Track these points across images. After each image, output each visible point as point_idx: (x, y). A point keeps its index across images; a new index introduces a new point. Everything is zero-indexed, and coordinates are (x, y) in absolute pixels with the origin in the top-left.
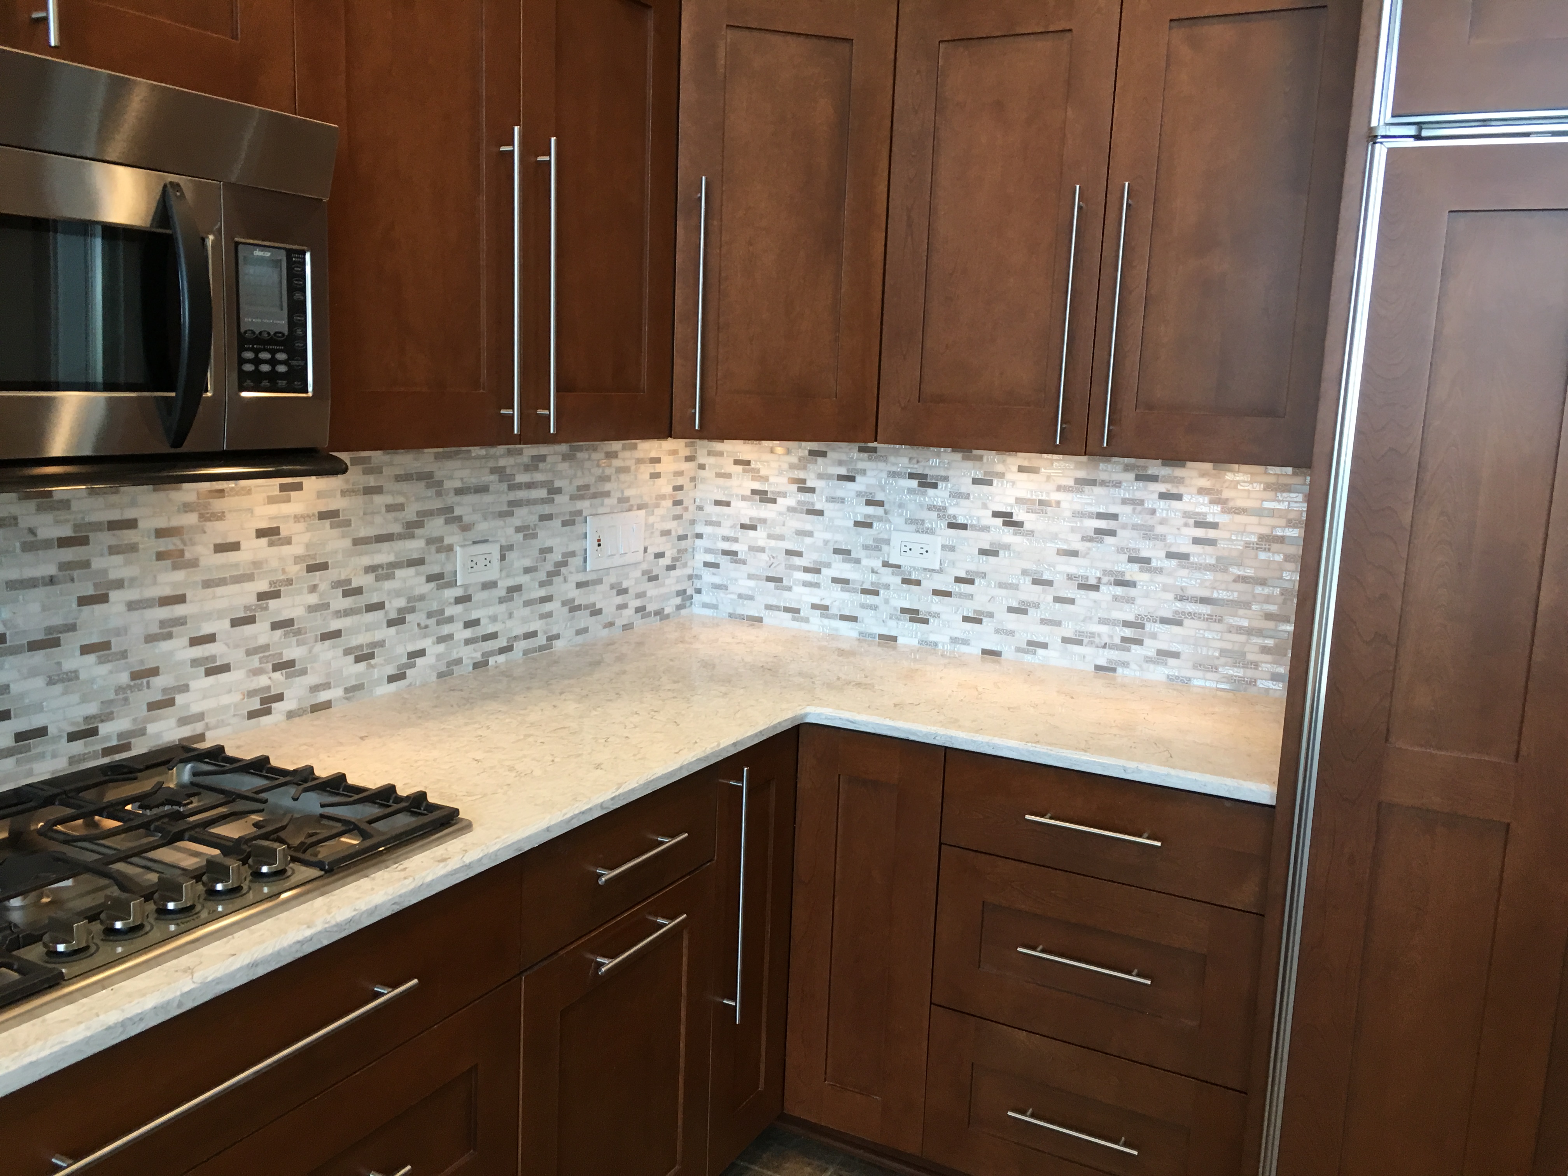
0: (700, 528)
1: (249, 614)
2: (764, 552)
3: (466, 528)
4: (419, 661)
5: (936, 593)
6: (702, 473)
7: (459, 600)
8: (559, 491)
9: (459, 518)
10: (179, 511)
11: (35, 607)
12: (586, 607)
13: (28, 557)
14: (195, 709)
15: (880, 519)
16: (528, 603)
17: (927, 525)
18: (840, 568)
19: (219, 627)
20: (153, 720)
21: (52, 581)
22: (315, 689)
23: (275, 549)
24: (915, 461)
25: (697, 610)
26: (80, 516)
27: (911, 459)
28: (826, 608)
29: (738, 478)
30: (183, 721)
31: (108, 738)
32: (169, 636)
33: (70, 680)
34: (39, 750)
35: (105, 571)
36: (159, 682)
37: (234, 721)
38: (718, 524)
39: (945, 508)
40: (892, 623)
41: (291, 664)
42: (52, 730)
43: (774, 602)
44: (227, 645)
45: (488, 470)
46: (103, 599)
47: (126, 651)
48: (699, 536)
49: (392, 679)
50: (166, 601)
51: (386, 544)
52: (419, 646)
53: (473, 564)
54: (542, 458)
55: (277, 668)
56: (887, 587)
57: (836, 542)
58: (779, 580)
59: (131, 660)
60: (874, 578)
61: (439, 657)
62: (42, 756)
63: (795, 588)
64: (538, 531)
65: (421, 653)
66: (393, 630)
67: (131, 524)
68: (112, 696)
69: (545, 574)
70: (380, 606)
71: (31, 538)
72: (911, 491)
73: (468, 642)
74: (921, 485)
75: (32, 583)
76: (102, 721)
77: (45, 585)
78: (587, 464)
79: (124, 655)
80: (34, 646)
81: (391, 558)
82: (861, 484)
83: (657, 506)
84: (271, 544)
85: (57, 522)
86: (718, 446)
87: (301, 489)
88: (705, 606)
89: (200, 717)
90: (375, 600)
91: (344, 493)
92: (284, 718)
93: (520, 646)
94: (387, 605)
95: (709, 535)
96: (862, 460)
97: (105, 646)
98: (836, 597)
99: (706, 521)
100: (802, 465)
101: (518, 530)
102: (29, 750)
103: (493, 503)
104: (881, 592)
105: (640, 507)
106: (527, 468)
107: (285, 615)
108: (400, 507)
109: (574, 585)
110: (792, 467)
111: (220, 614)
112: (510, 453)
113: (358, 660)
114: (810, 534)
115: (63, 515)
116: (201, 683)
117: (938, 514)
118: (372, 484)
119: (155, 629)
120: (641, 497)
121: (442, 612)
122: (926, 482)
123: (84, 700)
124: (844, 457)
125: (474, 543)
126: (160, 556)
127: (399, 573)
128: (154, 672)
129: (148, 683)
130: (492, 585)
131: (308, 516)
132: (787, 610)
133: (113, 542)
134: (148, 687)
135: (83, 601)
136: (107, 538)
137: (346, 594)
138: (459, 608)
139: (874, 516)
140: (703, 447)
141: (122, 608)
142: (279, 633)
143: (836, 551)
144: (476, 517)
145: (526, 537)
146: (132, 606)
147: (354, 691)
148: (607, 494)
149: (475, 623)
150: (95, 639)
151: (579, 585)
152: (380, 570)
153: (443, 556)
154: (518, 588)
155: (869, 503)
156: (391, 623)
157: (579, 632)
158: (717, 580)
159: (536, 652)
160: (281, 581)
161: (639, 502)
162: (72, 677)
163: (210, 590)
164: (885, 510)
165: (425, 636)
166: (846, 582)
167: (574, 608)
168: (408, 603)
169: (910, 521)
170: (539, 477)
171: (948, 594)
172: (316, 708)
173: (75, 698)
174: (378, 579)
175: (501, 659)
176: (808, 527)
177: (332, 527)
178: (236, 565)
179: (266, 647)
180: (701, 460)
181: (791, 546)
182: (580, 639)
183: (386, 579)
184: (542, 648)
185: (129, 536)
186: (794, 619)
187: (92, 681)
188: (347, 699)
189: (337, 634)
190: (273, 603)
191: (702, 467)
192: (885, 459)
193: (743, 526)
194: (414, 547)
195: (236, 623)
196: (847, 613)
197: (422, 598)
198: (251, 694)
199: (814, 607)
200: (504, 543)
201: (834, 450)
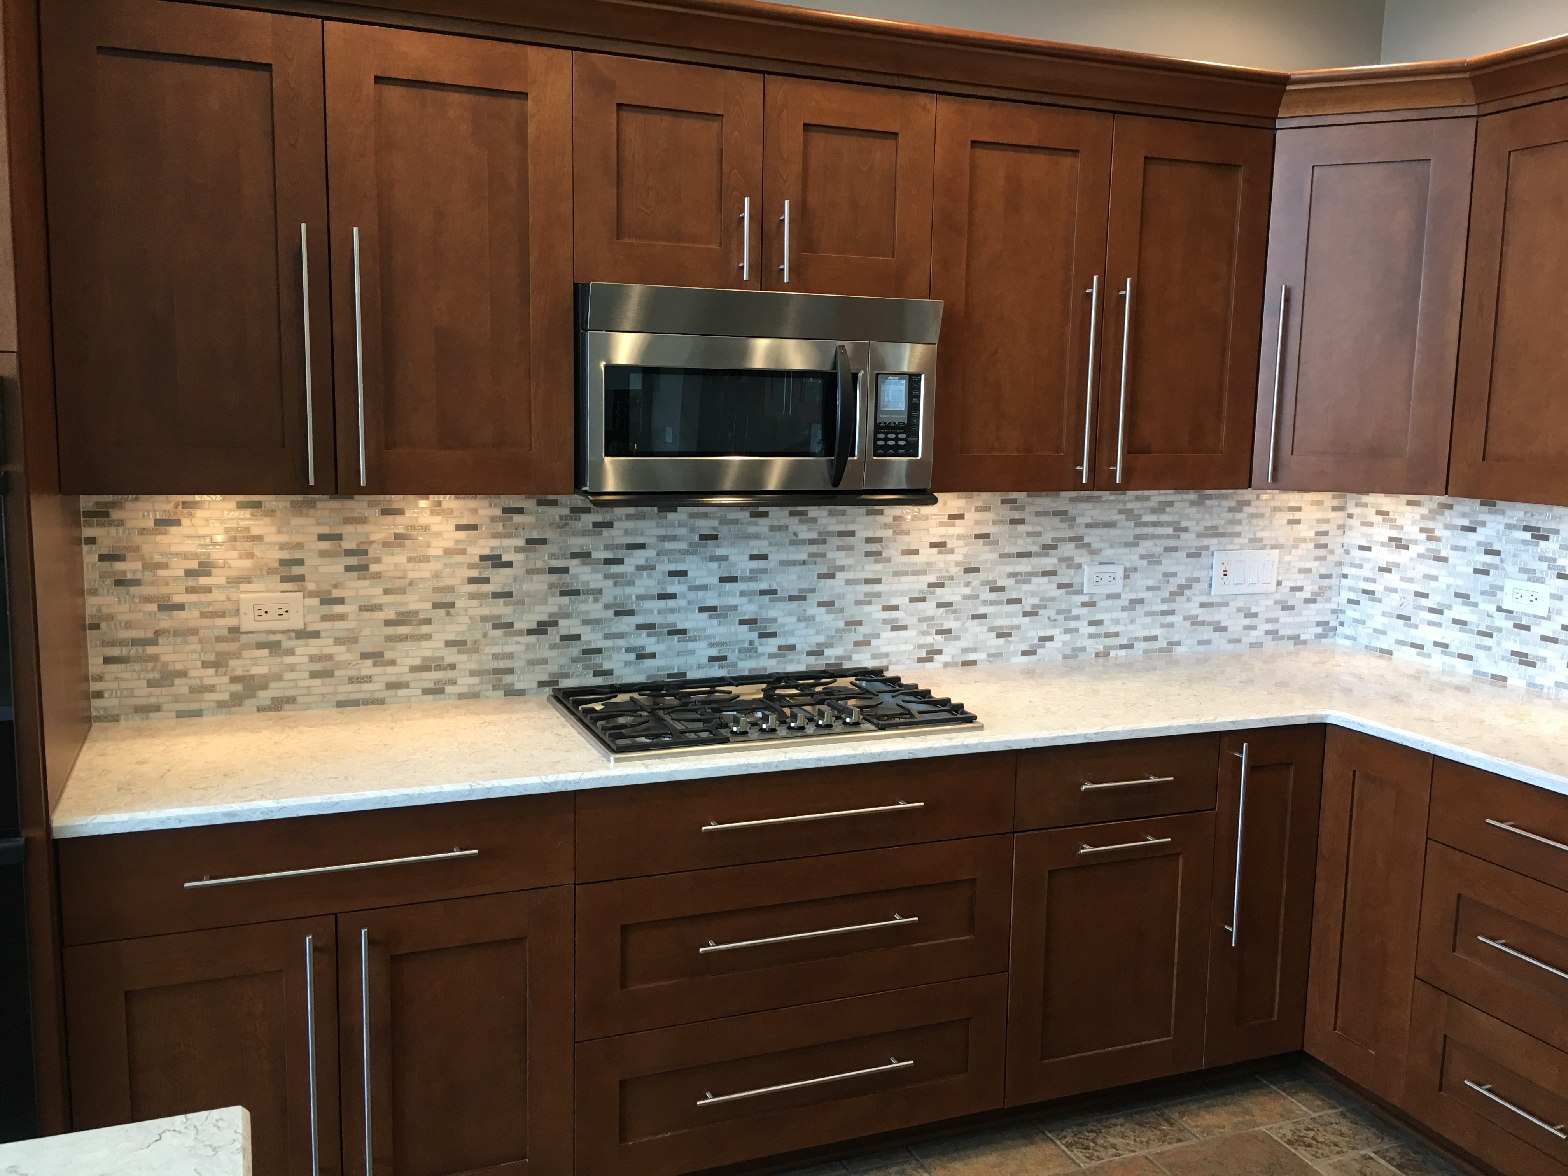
0: (1346, 570)
1: (921, 595)
2: (1397, 592)
3: (1094, 553)
4: (1048, 644)
5: (1544, 638)
6: (1350, 522)
7: (1084, 605)
8: (1186, 530)
9: (1088, 545)
10: (881, 528)
11: (794, 577)
12: (1210, 624)
13: (793, 548)
14: (884, 650)
15: (1496, 567)
16: (1148, 614)
17: (1538, 575)
18: (1460, 611)
19: (903, 601)
20: (856, 652)
21: (804, 563)
22: (965, 651)
23: (942, 556)
24: (1529, 515)
25: (1340, 641)
26: (822, 527)
27: (1526, 513)
28: (1446, 646)
29: (1379, 527)
30: (875, 656)
31: (829, 658)
32: (869, 603)
33: (810, 621)
34: (790, 657)
35: (834, 560)
36: (861, 629)
37: (907, 662)
38: (1360, 566)
39: (1555, 560)
40: (1503, 664)
41: (949, 631)
42: (798, 647)
43: (1401, 637)
44: (906, 613)
45: (1116, 511)
46: (832, 576)
47: (843, 608)
48: (1345, 576)
49: (1024, 653)
50: (868, 581)
51: (1025, 559)
52: (1049, 633)
53: (1099, 579)
54: (1171, 504)
55: (938, 632)
56: (1500, 630)
57: (1457, 586)
58: (1408, 618)
59: (845, 614)
60: (1488, 621)
61: (1064, 643)
62: (792, 661)
63: (1420, 626)
64: (1162, 558)
65: (1051, 639)
66: (1027, 619)
67: (852, 534)
68: (833, 634)
69: (1168, 594)
70: (1018, 601)
71: (795, 538)
72: (1524, 542)
73: (1091, 636)
74: (1533, 537)
75: (793, 563)
76: (827, 647)
77: (800, 565)
78: (1215, 510)
79: (842, 610)
80: (792, 598)
81: (1029, 569)
82: (1481, 534)
83: (1296, 547)
84: (940, 552)
85: (809, 530)
86: (1365, 499)
87: (964, 518)
88: (1347, 637)
89: (886, 655)
90: (1014, 596)
91: (994, 522)
92: (942, 666)
93: (1141, 646)
94: (1023, 601)
95: (1353, 576)
96: (1484, 513)
97: (831, 604)
98: (1457, 639)
99: (1351, 564)
100: (1433, 515)
101: (1142, 557)
102: (785, 657)
103: (1119, 536)
104: (1495, 634)
105: (1274, 547)
106: (1154, 511)
107: (947, 599)
108: (1039, 534)
109: (1198, 605)
110: (1423, 517)
111: (903, 594)
112: (1138, 499)
113: (999, 636)
114: (1435, 578)
115: (813, 526)
116: (888, 634)
117: (1549, 565)
118: (1017, 517)
119: (861, 597)
120: (1277, 539)
121: (1070, 611)
122: (1539, 535)
123: (817, 633)
124: (1467, 510)
125: (1101, 564)
126: (868, 554)
127: (1035, 580)
128: (859, 623)
129: (855, 629)
130: (1117, 596)
131: (967, 536)
132: (1413, 645)
133: (841, 544)
134: (855, 632)
135: (821, 576)
136: (836, 541)
137: (992, 590)
138: (1085, 610)
139: (1491, 564)
140: (1351, 500)
141: (843, 583)
142: (942, 610)
143: (1458, 595)
144: (1105, 545)
145: (1149, 563)
146: (848, 582)
147: (995, 657)
148: (1238, 535)
149: (1099, 623)
150: (825, 599)
151: (1202, 605)
152: (1019, 576)
153: (1072, 571)
154: (1141, 601)
155: (1488, 552)
156: (1026, 614)
157: (1200, 643)
158: (1357, 615)
159: (1156, 652)
160: (945, 577)
161: (1274, 542)
162: (812, 619)
163: (896, 578)
164: (1501, 559)
165: (1054, 627)
166: (1463, 623)
167: (1195, 622)
168: (1040, 601)
169: (1523, 570)
170: (1164, 518)
171: (1554, 640)
172: (965, 664)
173: (812, 631)
174: (1017, 582)
175: (1123, 652)
176: (1434, 572)
177: (984, 545)
178: (915, 564)
179: (932, 618)
180: (1351, 509)
181: (1420, 589)
182: (1201, 648)
183: (1024, 583)
184: (1161, 650)
185: (849, 540)
186: (1419, 654)
187: (822, 623)
188: (989, 661)
189: (984, 616)
190: (938, 591)
191: (1350, 516)
192: (1502, 512)
193: (1381, 569)
194: (1049, 562)
195: (913, 600)
196: (1464, 652)
197: (1053, 599)
198: (921, 646)
199: (1436, 644)
200: (1128, 565)
201: (1459, 503)
